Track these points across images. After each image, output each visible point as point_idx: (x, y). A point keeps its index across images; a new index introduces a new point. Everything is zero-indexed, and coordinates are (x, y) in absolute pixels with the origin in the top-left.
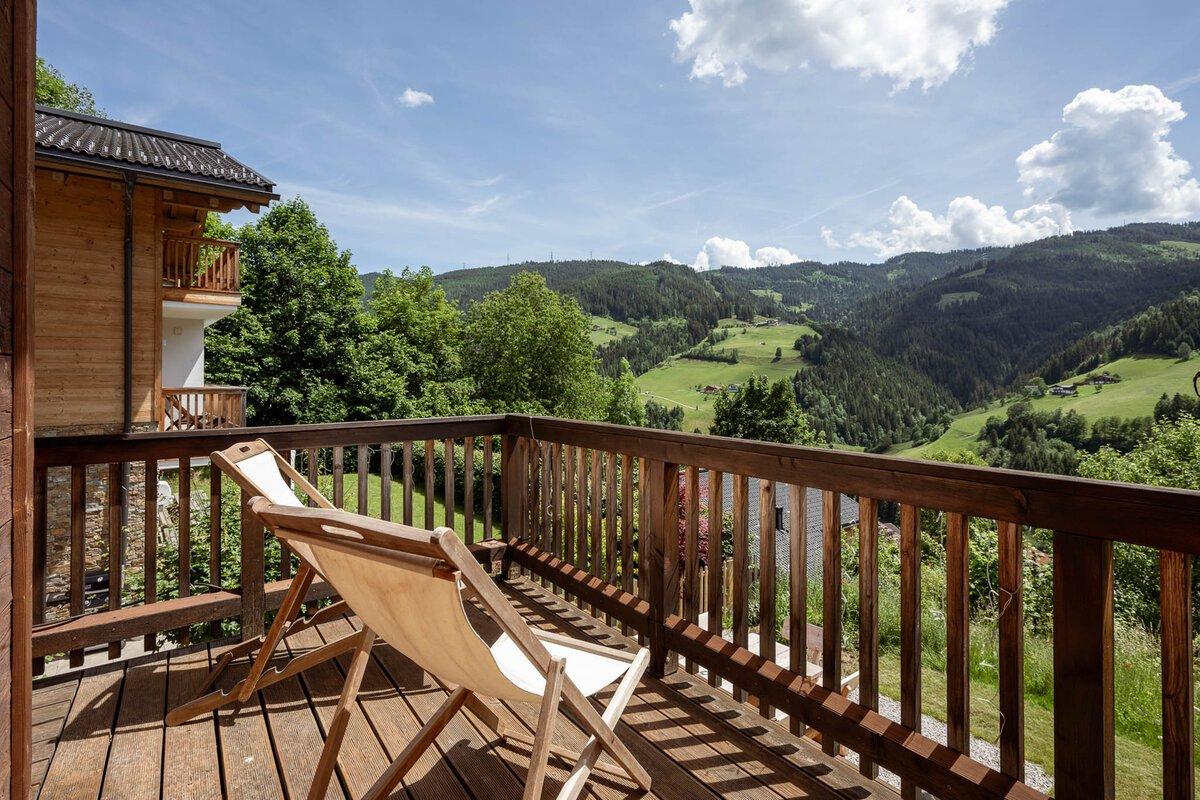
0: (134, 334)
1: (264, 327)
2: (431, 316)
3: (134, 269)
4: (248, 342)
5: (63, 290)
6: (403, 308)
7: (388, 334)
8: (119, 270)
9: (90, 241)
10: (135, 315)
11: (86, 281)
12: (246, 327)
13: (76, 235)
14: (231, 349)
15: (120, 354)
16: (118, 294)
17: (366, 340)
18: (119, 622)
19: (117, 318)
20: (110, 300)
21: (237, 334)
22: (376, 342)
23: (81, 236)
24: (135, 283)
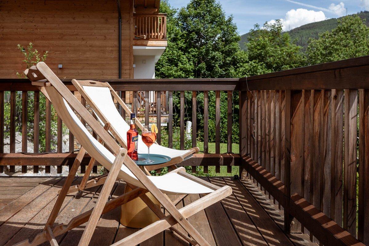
0: (123, 62)
1: (189, 62)
2: (281, 51)
3: (123, 31)
4: (181, 69)
5: (97, 43)
6: (264, 47)
7: (254, 62)
8: (117, 31)
9: (107, 20)
10: (123, 53)
11: (105, 38)
12: (181, 61)
13: (102, 18)
14: (174, 73)
15: (117, 71)
16: (116, 43)
17: (241, 66)
18: (60, 158)
19: (115, 55)
20: (114, 47)
21: (177, 65)
22: (247, 67)
23: (104, 18)
24: (123, 37)
